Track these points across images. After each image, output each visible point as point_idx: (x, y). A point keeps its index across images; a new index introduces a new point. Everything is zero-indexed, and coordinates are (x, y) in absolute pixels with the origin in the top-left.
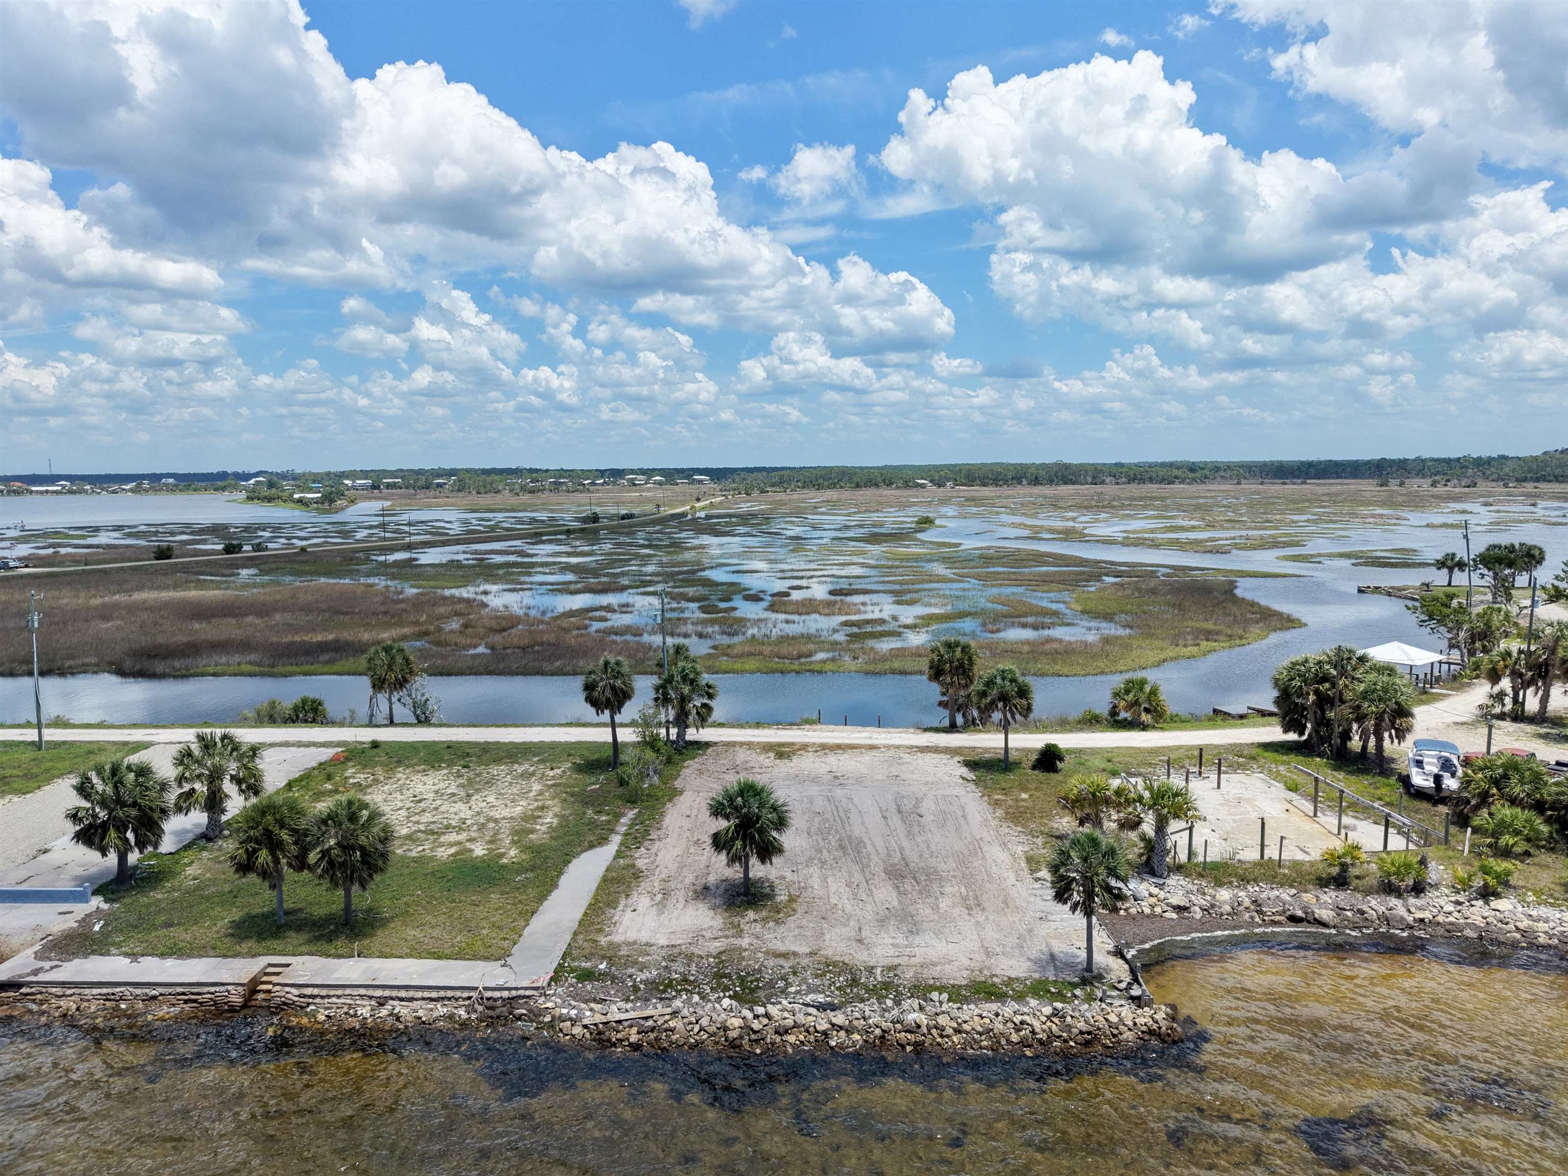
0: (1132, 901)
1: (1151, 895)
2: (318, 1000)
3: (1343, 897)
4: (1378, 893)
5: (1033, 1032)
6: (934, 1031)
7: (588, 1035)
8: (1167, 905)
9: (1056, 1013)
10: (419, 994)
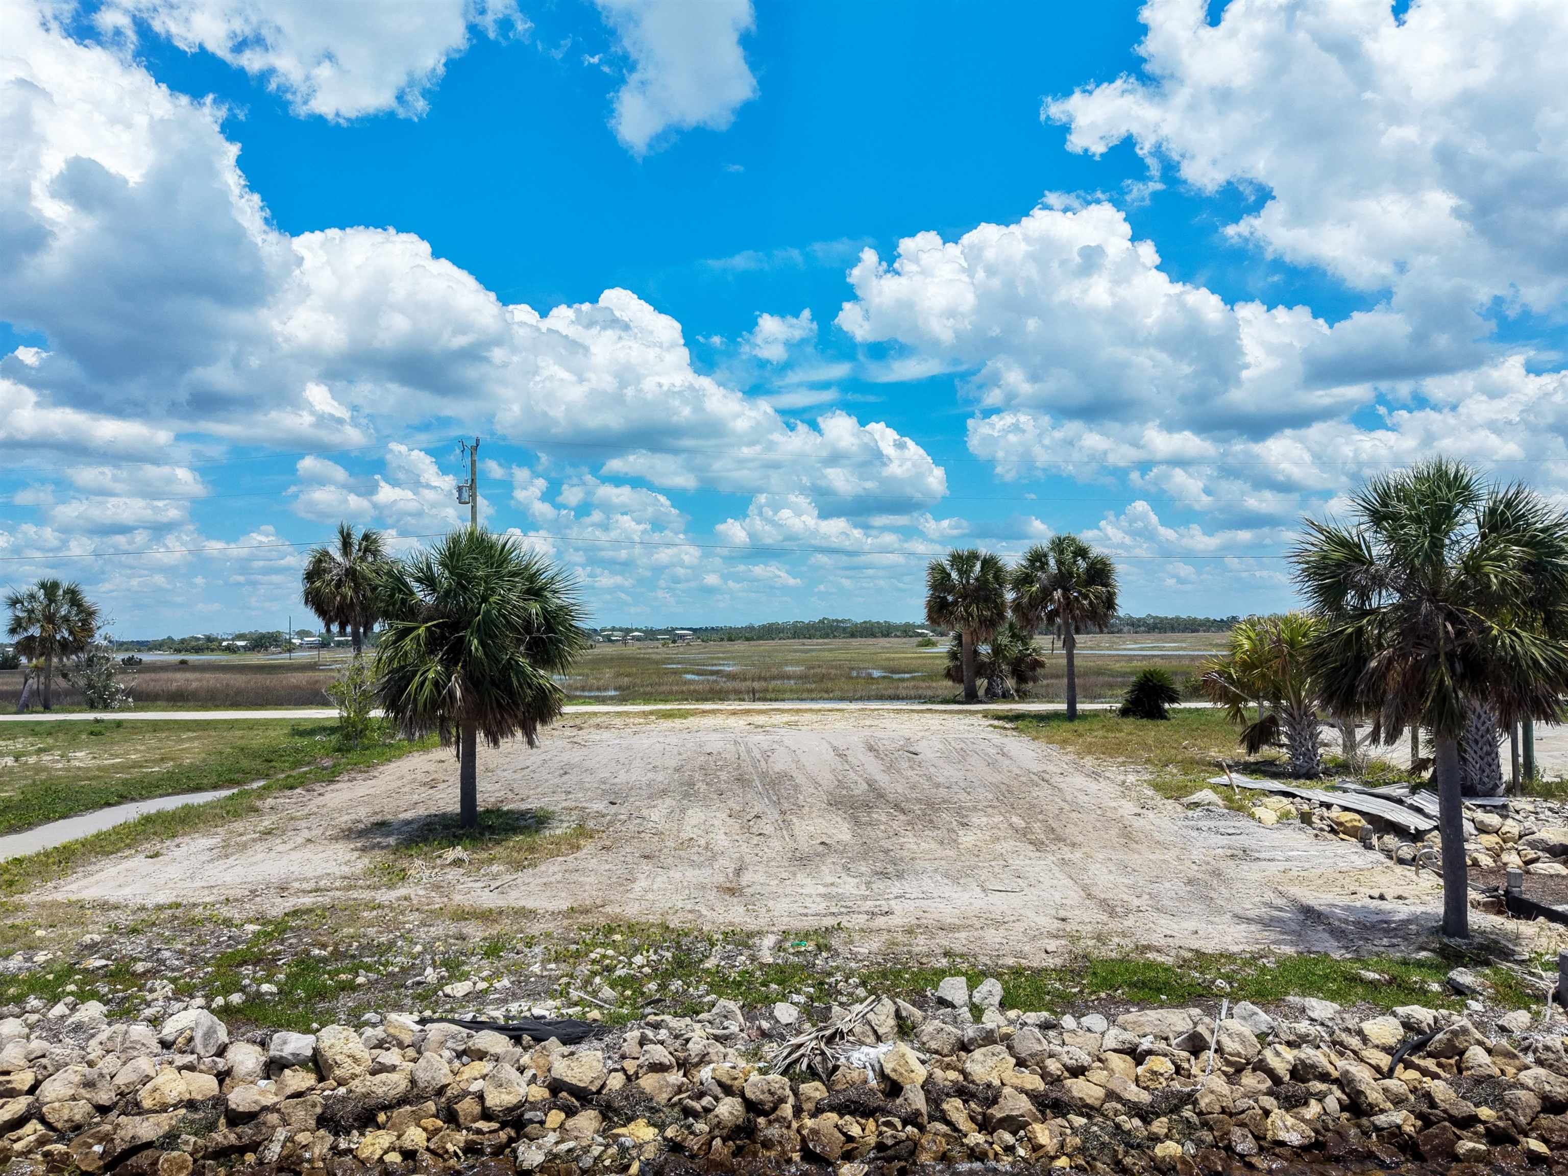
9: (1416, 1040)
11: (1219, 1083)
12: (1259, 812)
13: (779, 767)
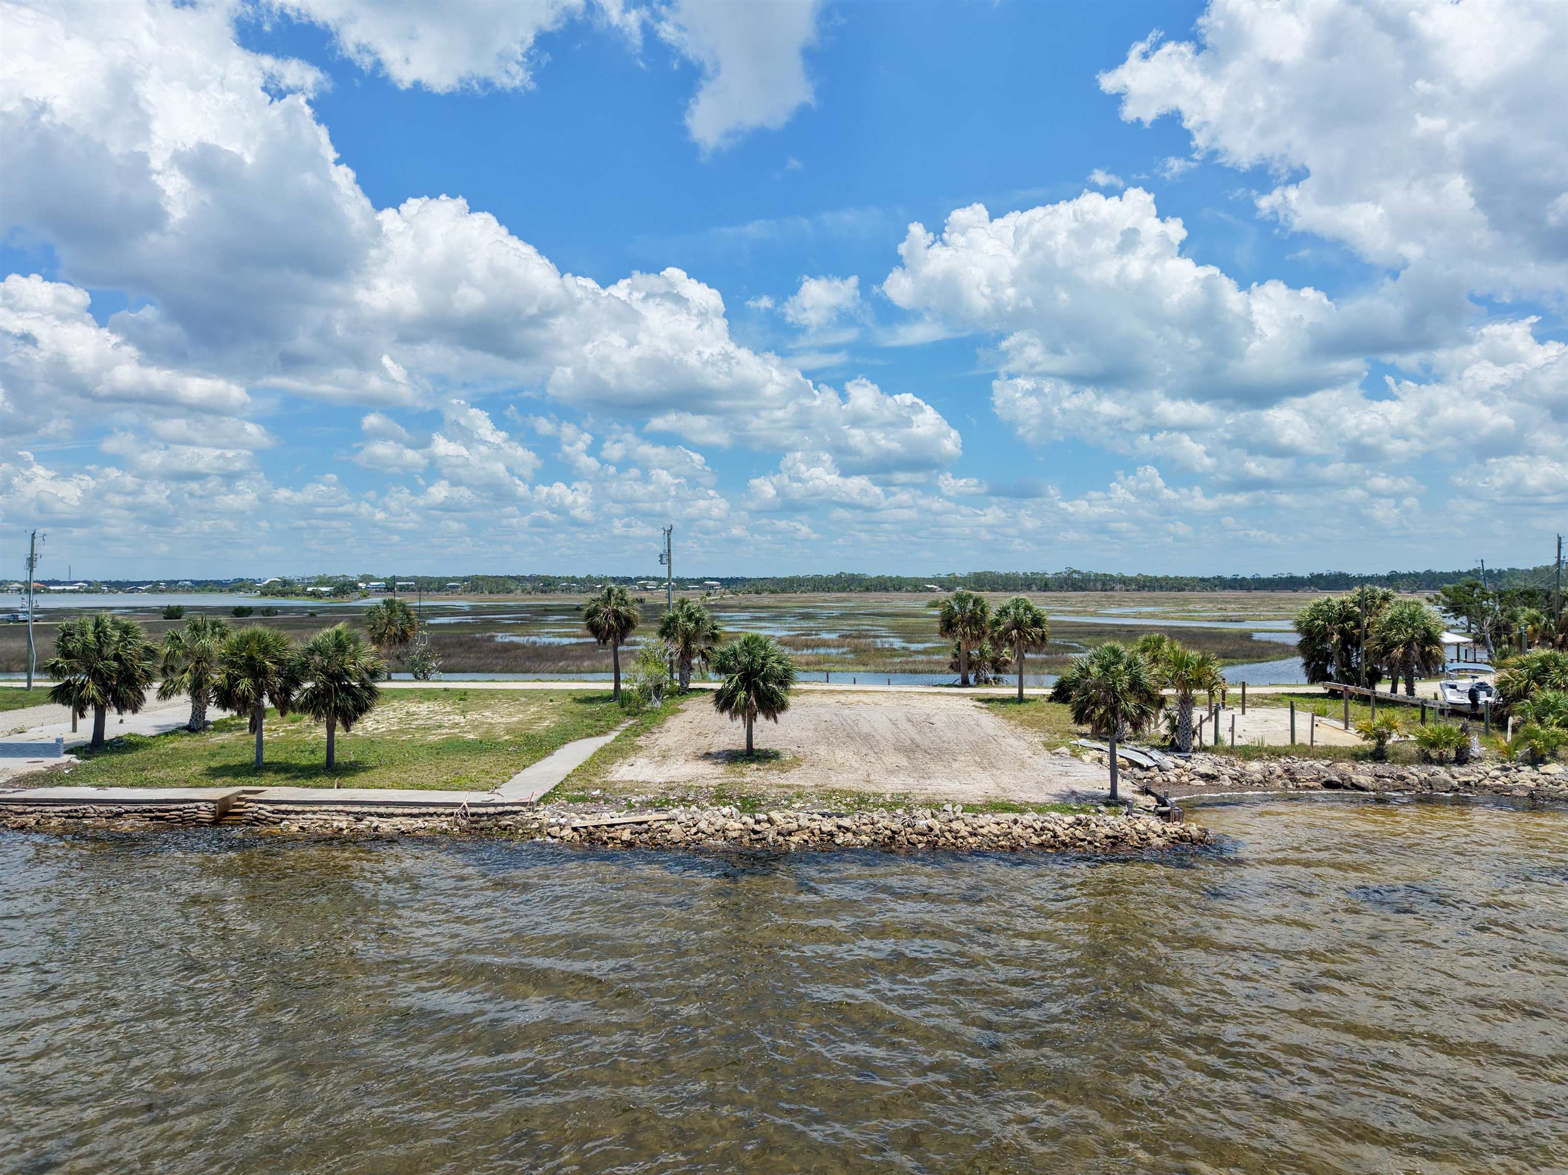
0: (1156, 769)
1: (1177, 767)
2: (292, 816)
3: (1380, 768)
4: (1418, 762)
5: (1055, 836)
6: (947, 834)
7: (577, 837)
8: (1194, 773)
9: (1079, 822)
10: (399, 811)
11: (1020, 830)
12: (1084, 757)
13: (865, 730)
